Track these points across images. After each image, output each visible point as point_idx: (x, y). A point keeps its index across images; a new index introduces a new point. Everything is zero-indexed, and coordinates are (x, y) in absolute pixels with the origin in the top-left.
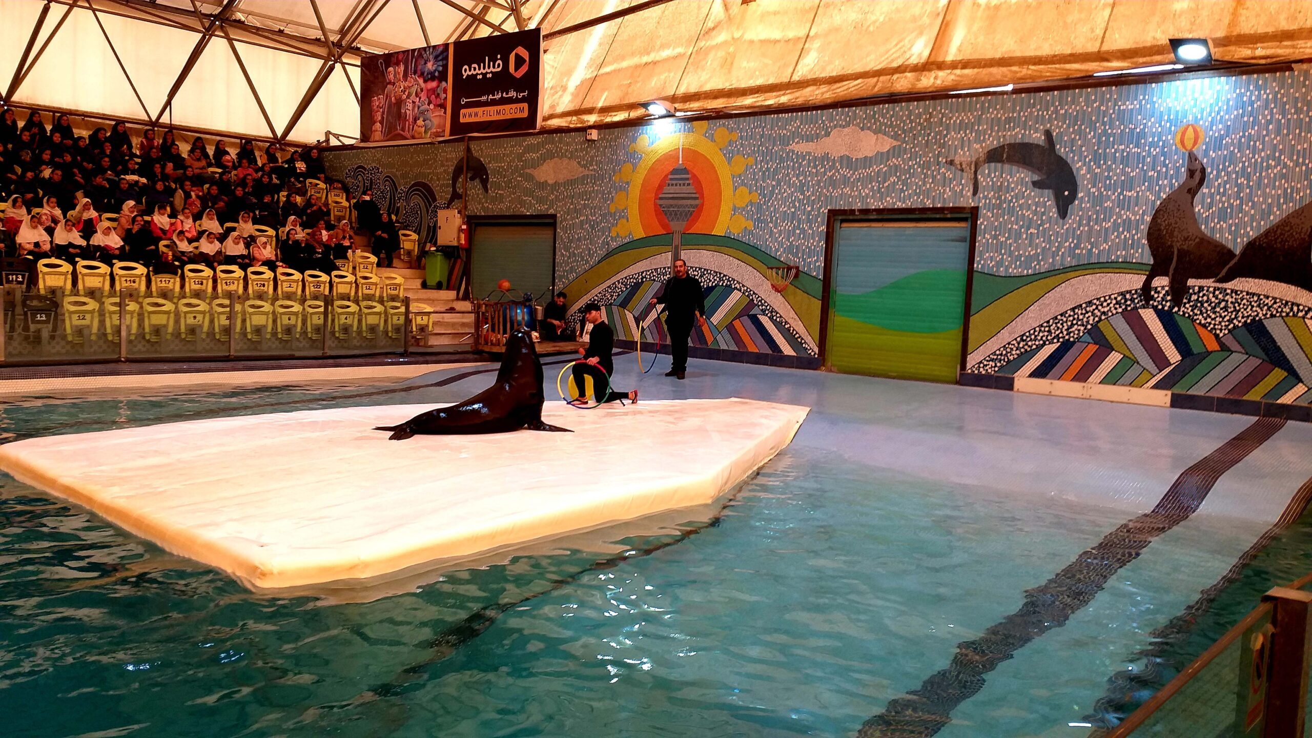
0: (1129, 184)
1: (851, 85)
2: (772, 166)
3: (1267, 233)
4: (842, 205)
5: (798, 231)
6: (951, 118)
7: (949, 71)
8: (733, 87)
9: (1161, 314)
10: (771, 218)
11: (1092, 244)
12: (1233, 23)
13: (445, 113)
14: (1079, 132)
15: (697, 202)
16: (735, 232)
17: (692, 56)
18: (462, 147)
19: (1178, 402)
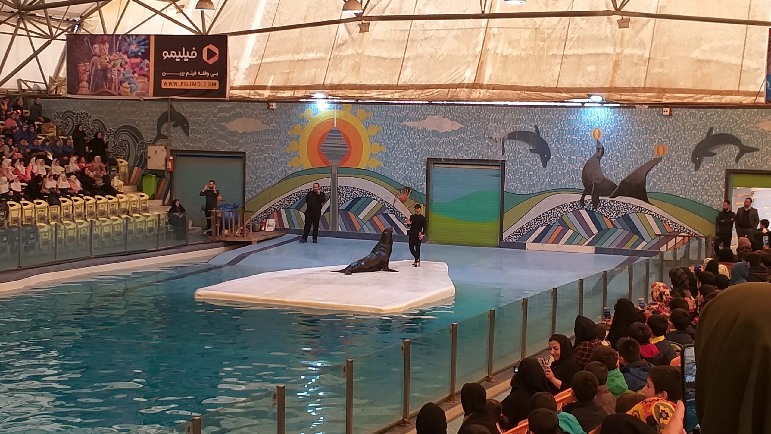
0: (573, 153)
1: (434, 92)
2: (393, 133)
3: (629, 177)
4: (434, 156)
5: (410, 169)
6: (490, 116)
7: (486, 90)
8: (362, 83)
9: (588, 212)
10: (394, 160)
11: (558, 180)
12: (612, 81)
13: (148, 80)
14: (550, 128)
15: (347, 149)
16: (372, 168)
17: (331, 60)
18: (165, 104)
19: (598, 251)
